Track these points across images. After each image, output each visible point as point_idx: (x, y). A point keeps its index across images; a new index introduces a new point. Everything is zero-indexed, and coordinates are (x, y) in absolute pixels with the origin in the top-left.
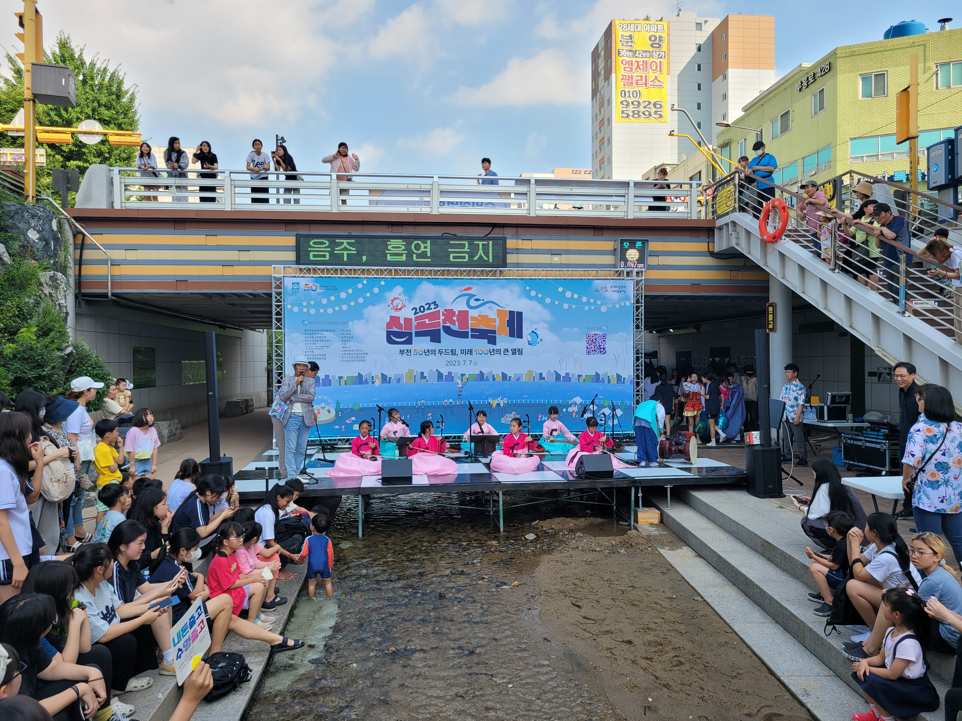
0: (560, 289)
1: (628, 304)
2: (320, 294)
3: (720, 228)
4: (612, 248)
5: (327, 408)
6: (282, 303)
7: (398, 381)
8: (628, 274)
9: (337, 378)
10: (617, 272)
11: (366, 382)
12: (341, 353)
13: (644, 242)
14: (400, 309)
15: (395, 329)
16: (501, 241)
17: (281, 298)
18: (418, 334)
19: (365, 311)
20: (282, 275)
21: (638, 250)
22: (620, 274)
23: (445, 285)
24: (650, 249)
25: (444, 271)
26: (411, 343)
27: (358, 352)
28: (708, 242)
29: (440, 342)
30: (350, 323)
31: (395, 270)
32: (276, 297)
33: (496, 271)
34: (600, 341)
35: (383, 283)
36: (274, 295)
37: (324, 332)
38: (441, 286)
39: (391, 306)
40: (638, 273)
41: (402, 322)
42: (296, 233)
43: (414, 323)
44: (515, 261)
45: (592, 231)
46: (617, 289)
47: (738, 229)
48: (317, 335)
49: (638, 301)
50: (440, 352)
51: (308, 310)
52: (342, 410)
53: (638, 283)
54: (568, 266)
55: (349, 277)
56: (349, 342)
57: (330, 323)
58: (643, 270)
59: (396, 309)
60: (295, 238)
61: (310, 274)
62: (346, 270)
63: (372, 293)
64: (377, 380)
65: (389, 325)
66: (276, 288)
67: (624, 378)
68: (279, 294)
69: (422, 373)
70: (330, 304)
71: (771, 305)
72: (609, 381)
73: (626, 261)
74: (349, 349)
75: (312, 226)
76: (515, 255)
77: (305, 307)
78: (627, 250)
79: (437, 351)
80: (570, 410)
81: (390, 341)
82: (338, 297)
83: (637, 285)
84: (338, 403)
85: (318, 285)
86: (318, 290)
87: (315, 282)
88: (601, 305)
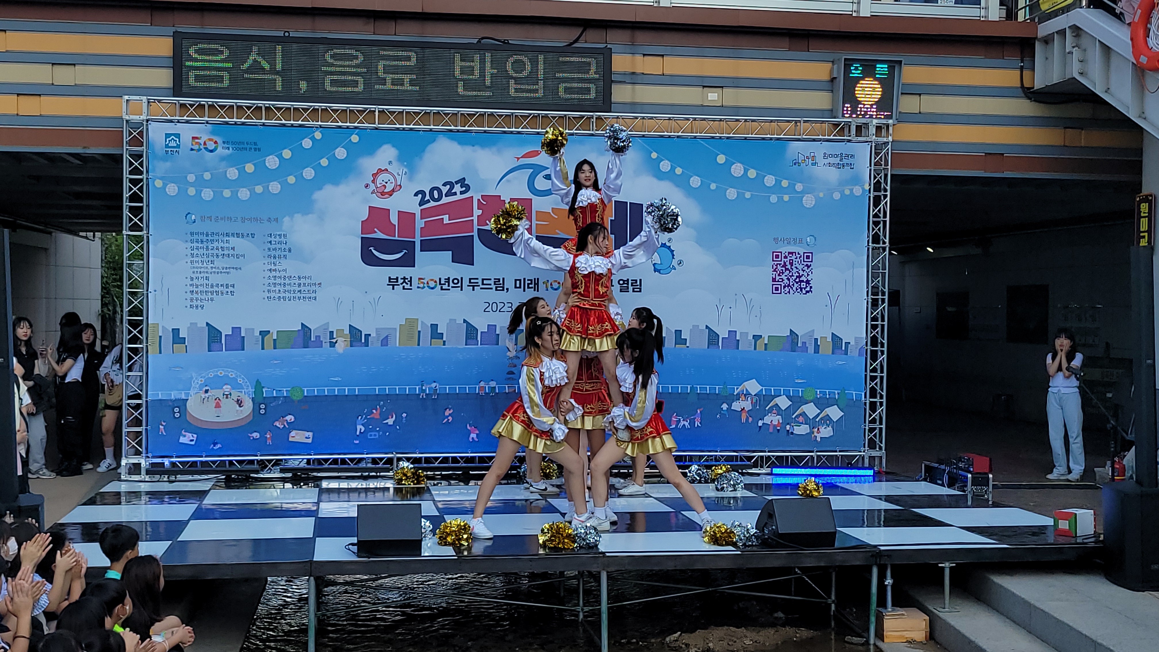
0: (721, 159)
1: (858, 191)
2: (223, 159)
3: (1047, 40)
4: (826, 77)
5: (235, 396)
6: (144, 176)
7: (385, 342)
8: (859, 128)
9: (257, 334)
10: (836, 125)
11: (319, 343)
12: (267, 282)
13: (894, 65)
14: (391, 193)
15: (380, 235)
16: (601, 58)
17: (141, 164)
18: (428, 246)
19: (318, 195)
20: (144, 117)
21: (880, 80)
22: (841, 129)
23: (484, 145)
24: (904, 80)
25: (482, 115)
26: (411, 264)
27: (302, 281)
28: (1022, 68)
29: (473, 265)
30: (286, 219)
31: (381, 112)
32: (131, 164)
33: (590, 118)
34: (800, 267)
35: (355, 138)
36: (126, 157)
37: (231, 239)
38: (477, 147)
39: (372, 187)
40: (879, 128)
41: (394, 219)
42: (174, 29)
43: (420, 223)
44: (628, 100)
45: (786, 41)
46: (837, 160)
47: (1084, 41)
48: (215, 244)
49: (877, 187)
50: (473, 285)
51: (199, 192)
52: (267, 401)
53: (878, 148)
54: (737, 110)
55: (284, 125)
56: (283, 261)
57: (243, 220)
58: (890, 122)
59: (383, 194)
60: (171, 39)
61: (204, 116)
62: (279, 109)
63: (332, 159)
64: (340, 340)
65: (366, 226)
66: (129, 143)
67: (847, 344)
68: (138, 156)
69: (434, 327)
70: (244, 179)
71: (1147, 199)
72: (817, 349)
73: (855, 103)
74: (283, 274)
75: (210, 17)
76: (629, 86)
77: (192, 185)
78: (857, 80)
79: (466, 282)
80: (736, 406)
81: (368, 259)
82: (261, 167)
83: (877, 154)
84: (258, 386)
85: (220, 141)
86: (220, 150)
87: (213, 133)
88: (803, 192)
